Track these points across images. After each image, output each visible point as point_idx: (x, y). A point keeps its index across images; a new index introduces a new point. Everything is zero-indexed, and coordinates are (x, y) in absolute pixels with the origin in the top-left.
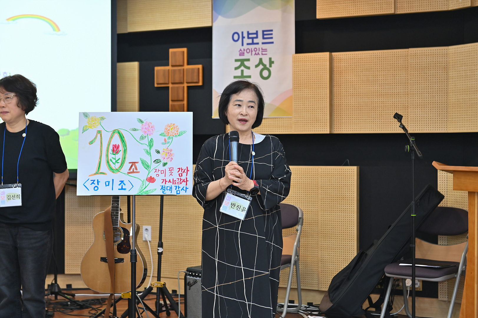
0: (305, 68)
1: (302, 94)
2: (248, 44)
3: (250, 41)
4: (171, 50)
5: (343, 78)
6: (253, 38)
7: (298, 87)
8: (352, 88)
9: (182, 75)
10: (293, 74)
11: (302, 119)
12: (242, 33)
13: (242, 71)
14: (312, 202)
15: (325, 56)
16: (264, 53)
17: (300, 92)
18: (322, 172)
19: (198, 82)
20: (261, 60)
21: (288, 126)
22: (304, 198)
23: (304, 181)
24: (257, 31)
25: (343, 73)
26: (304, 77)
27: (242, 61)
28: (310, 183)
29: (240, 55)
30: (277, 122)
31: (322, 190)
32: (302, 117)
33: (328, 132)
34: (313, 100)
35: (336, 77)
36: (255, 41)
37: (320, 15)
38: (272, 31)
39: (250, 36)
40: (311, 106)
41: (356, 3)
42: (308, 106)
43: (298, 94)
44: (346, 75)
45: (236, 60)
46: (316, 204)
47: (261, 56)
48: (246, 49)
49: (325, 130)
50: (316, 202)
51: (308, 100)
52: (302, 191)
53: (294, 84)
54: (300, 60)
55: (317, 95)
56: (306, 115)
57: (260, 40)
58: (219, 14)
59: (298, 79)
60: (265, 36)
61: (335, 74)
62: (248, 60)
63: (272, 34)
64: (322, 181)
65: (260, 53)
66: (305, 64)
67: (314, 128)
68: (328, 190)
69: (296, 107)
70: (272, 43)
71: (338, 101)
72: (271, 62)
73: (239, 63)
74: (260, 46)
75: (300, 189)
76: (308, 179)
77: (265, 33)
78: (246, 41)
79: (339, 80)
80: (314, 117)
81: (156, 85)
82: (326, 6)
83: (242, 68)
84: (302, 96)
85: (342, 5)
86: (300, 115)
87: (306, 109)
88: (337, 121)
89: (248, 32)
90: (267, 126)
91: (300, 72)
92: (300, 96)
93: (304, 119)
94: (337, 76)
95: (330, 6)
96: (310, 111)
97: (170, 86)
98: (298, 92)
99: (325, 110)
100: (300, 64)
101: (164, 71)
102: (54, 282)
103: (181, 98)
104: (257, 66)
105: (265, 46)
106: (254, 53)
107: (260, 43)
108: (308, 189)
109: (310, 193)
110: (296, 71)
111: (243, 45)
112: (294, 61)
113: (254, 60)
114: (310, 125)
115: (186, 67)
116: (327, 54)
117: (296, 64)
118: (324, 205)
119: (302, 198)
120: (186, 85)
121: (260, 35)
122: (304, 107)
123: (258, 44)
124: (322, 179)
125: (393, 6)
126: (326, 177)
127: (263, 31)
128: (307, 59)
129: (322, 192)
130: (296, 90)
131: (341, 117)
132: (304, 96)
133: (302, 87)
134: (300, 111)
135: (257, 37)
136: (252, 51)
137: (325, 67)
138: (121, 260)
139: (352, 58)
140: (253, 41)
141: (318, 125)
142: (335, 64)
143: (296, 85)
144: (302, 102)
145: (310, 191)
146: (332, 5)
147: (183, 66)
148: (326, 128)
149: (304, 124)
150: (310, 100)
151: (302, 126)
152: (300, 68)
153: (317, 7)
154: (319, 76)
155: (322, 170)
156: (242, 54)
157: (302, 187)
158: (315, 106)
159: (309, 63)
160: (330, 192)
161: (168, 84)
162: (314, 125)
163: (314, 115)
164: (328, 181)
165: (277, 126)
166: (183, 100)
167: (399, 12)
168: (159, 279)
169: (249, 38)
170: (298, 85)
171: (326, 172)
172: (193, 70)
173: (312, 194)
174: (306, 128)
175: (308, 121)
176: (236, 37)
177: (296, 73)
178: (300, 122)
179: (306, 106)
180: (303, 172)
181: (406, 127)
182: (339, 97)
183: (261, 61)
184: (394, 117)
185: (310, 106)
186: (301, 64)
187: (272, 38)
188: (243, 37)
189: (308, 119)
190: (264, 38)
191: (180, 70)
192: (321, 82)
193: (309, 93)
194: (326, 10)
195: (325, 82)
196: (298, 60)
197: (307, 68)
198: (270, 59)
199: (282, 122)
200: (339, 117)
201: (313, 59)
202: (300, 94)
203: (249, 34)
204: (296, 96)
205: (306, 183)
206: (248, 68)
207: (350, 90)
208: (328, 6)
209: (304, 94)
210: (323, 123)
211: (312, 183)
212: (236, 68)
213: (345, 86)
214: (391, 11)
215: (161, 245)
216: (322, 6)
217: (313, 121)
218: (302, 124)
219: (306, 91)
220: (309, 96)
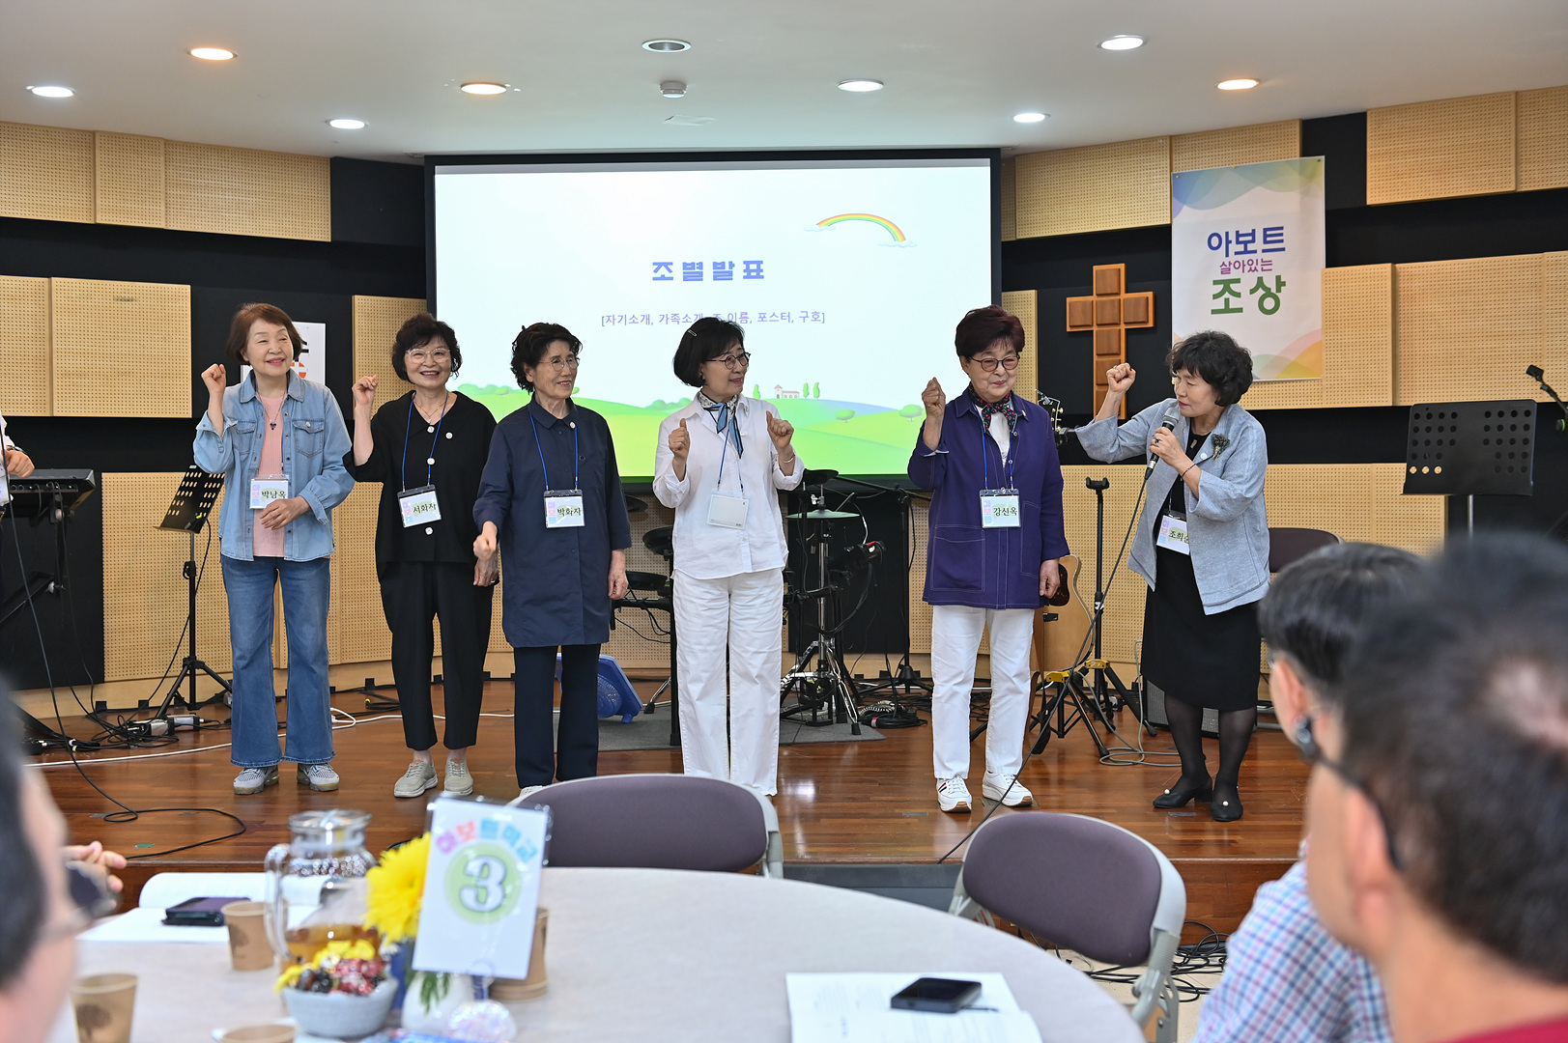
0: (1346, 292)
1: (1339, 337)
2: (1236, 253)
3: (1241, 248)
4: (1095, 268)
5: (1417, 307)
6: (1245, 243)
7: (1332, 327)
8: (1433, 326)
9: (1116, 311)
10: (1323, 304)
11: (1340, 382)
12: (1227, 233)
13: (1227, 301)
14: (1360, 527)
15: (1383, 270)
16: (1265, 268)
17: (1336, 334)
18: (1379, 474)
19: (1147, 322)
20: (1260, 279)
21: (1313, 394)
22: (1345, 519)
23: (1345, 489)
24: (1254, 231)
25: (1417, 300)
26: (1343, 307)
27: (1226, 284)
28: (1356, 493)
29: (1222, 273)
30: (1291, 388)
31: (1379, 505)
32: (1340, 378)
33: (1391, 405)
34: (1362, 347)
35: (1403, 305)
36: (1250, 247)
37: (1374, 197)
38: (1282, 228)
39: (1241, 239)
40: (1358, 359)
41: (1443, 176)
42: (1351, 359)
43: (1332, 338)
44: (1421, 303)
45: (1216, 282)
46: (1367, 531)
47: (1260, 274)
48: (1233, 262)
49: (1384, 399)
50: (1367, 527)
51: (1351, 348)
52: (1341, 508)
53: (1325, 320)
54: (1335, 278)
55: (1369, 340)
56: (1347, 374)
57: (1259, 244)
58: (1184, 204)
59: (1332, 312)
60: (1268, 239)
61: (1401, 301)
62: (1238, 281)
63: (1281, 235)
64: (1379, 489)
65: (1259, 268)
66: (1346, 285)
67: (1362, 397)
68: (1390, 505)
69: (1328, 360)
70: (1283, 249)
71: (1406, 349)
72: (1280, 284)
73: (1220, 287)
74: (1259, 256)
75: (1337, 505)
76: (1352, 486)
77: (1268, 233)
78: (1234, 247)
79: (1410, 311)
80: (1362, 377)
81: (1068, 330)
82: (1384, 182)
83: (1227, 295)
84: (1339, 341)
85: (1416, 179)
86: (1336, 375)
87: (1347, 363)
88: (1406, 384)
89: (1237, 232)
90: (1274, 396)
91: (1335, 300)
92: (1336, 341)
93: (1343, 382)
94: (1406, 304)
95: (1392, 181)
96: (1354, 366)
97: (1095, 329)
98: (1332, 334)
99: (1384, 365)
100: (1335, 285)
101: (1084, 303)
102: (903, 663)
103: (1115, 351)
104: (1252, 291)
105: (1267, 256)
106: (1247, 268)
107: (1259, 251)
108: (1352, 505)
109: (1356, 512)
110: (1328, 297)
111: (1227, 255)
112: (1325, 281)
113: (1249, 280)
114: (1355, 393)
115: (1124, 296)
116: (1390, 265)
117: (1328, 286)
118: (1383, 531)
119: (1341, 519)
120: (1123, 327)
121: (1259, 236)
122: (1343, 360)
123: (1255, 252)
124: (1379, 485)
125: (1513, 178)
126: (1387, 482)
127: (1265, 230)
128: (1350, 277)
129: (1379, 508)
130: (1328, 331)
131: (1414, 376)
132: (1343, 341)
133: (1339, 326)
134: (1336, 367)
135: (1253, 241)
136: (1244, 265)
137: (1384, 289)
138: (1054, 617)
139: (1433, 272)
140: (1246, 247)
141: (1369, 392)
142: (1402, 284)
143: (1328, 323)
144: (1339, 352)
145: (1356, 508)
146: (1396, 181)
147: (1118, 294)
148: (1384, 396)
149: (1343, 389)
150: (1354, 348)
151: (1340, 393)
152: (1335, 293)
153: (1368, 184)
154: (1373, 305)
155: (1379, 471)
156: (1225, 271)
157: (1341, 501)
158: (1366, 359)
159: (1354, 284)
160: (1394, 508)
161: (1092, 326)
162: (1362, 393)
163: (1362, 374)
164: (1390, 489)
165: (1291, 395)
166: (1118, 354)
167: (1525, 188)
168: (1098, 655)
169: (1238, 242)
170: (1332, 323)
171: (1386, 474)
172: (1136, 299)
173: (1360, 512)
174: (1347, 397)
175: (1351, 386)
176: (1216, 241)
177: (1328, 301)
178: (1336, 386)
179: (1347, 359)
180: (1341, 475)
181: (1553, 388)
182: (1410, 342)
183: (1260, 282)
184: (1528, 373)
185: (1355, 359)
186: (1339, 285)
187: (1282, 241)
188: (1228, 242)
189: (1351, 382)
190: (1265, 242)
191: (1112, 301)
192: (1376, 316)
193: (1354, 336)
194: (1385, 189)
195: (1384, 316)
196: (1332, 278)
197: (1350, 292)
198: (1278, 278)
199: (1302, 388)
200: (1410, 376)
201: (1361, 276)
202: (1336, 337)
203: (1238, 235)
204: (1328, 342)
205: (1348, 493)
206: (1238, 295)
207: (1430, 329)
208: (1389, 182)
209: (1343, 337)
210: (1381, 388)
211: (1360, 493)
212: (1215, 297)
213: (1422, 322)
214: (1510, 188)
215: (1099, 597)
216: (1377, 183)
217: (1362, 385)
218: (1340, 390)
219: (1347, 333)
220: (1354, 340)
